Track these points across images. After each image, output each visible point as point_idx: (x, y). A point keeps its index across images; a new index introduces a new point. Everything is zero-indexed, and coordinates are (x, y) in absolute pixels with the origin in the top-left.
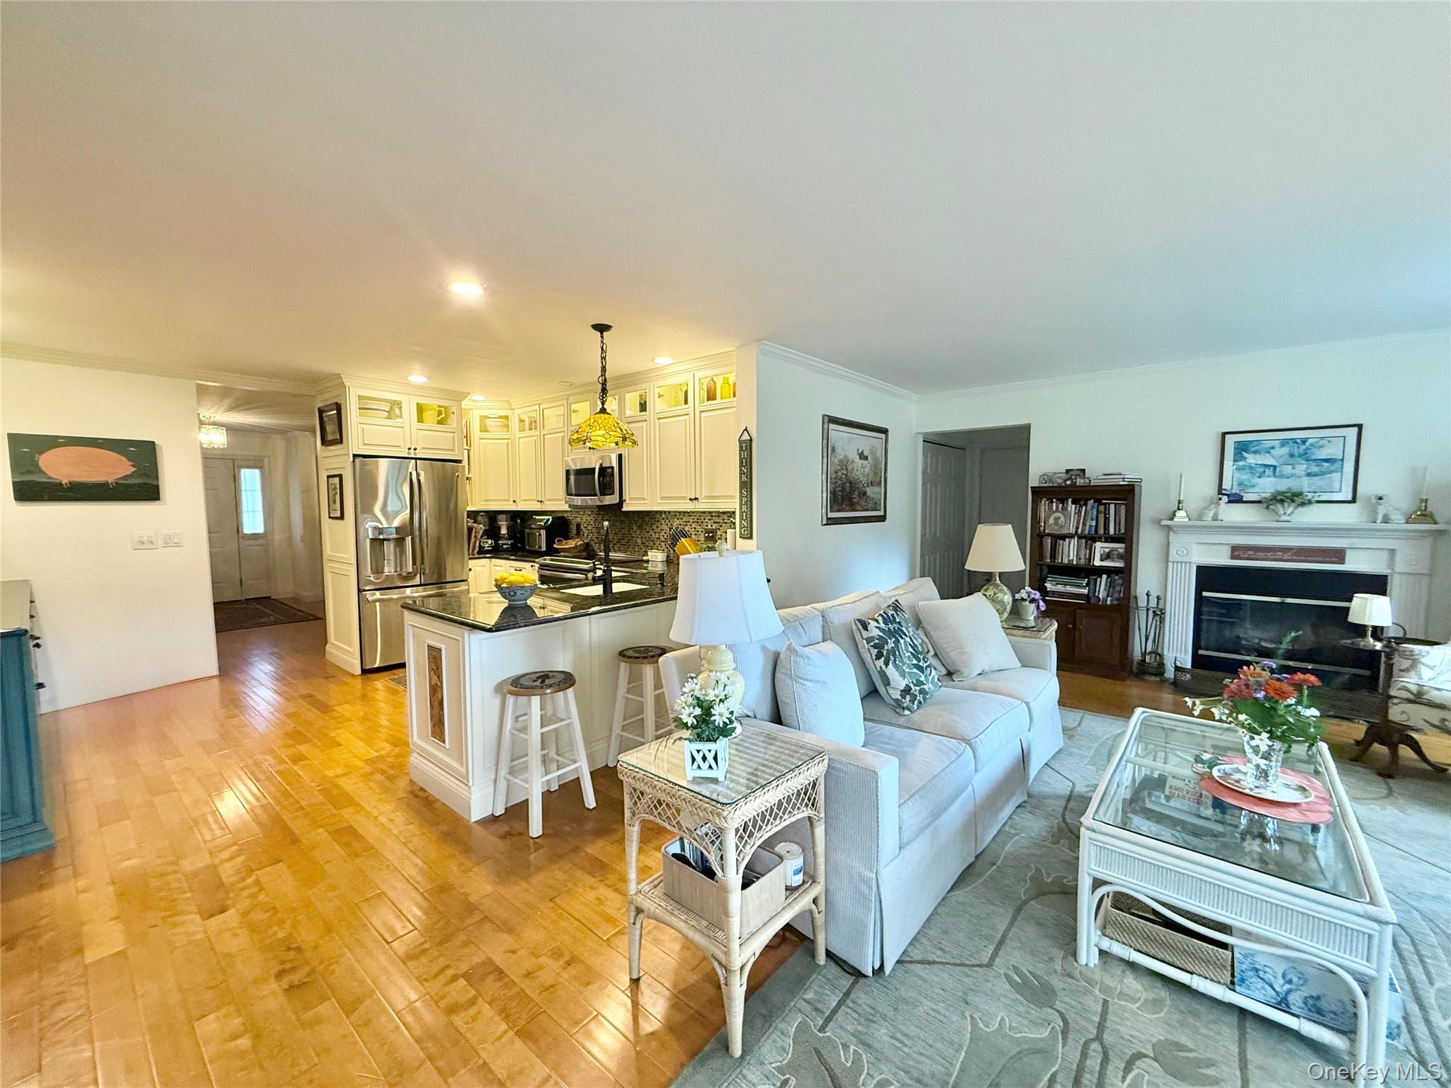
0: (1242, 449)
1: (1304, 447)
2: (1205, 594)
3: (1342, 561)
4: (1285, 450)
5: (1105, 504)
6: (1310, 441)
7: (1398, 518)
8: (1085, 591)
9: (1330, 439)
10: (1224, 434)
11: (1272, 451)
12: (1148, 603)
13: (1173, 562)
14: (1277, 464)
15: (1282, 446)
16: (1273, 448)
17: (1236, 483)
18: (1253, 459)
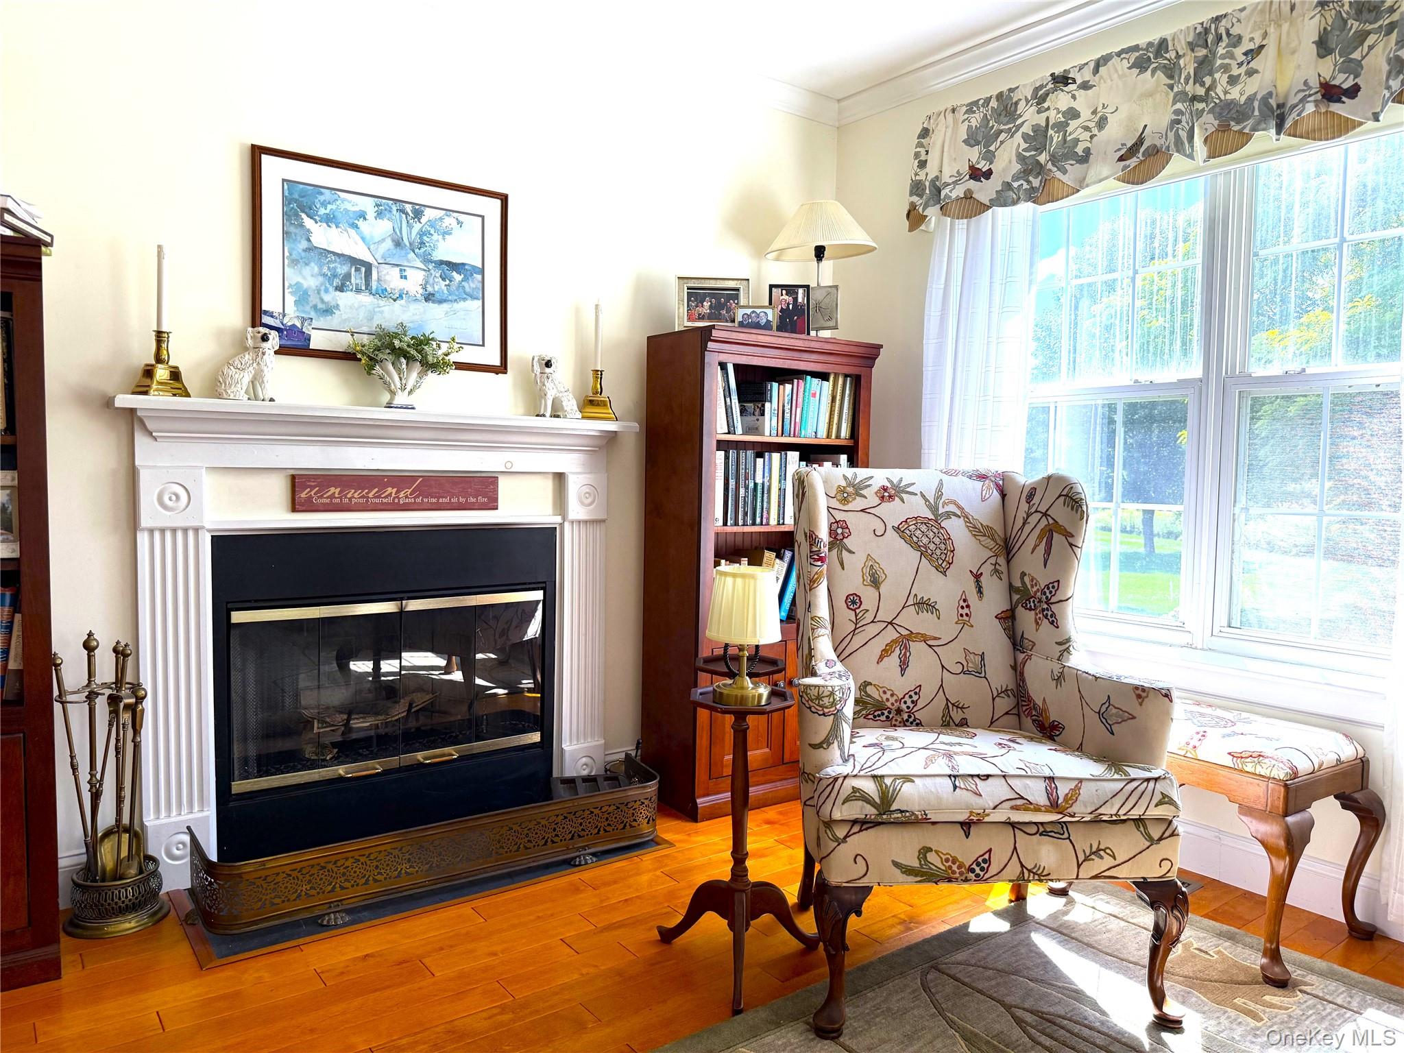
0: (297, 202)
1: (417, 227)
2: (238, 617)
3: (492, 504)
4: (386, 226)
6: (429, 214)
7: (570, 405)
9: (462, 217)
10: (258, 151)
11: (360, 223)
12: (91, 674)
13: (151, 531)
14: (369, 258)
15: (379, 215)
16: (362, 215)
17: (290, 300)
18: (322, 235)
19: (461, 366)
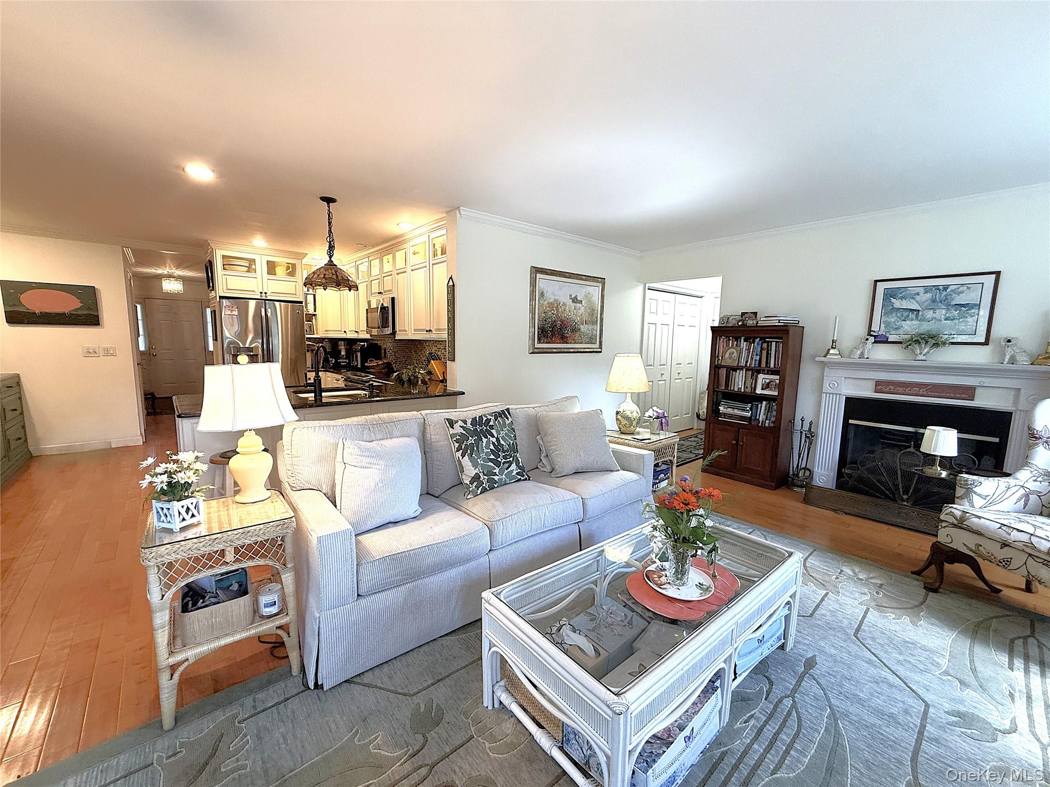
0: (890, 295)
1: (945, 293)
2: (851, 421)
3: (971, 399)
4: (929, 295)
5: (768, 342)
6: (951, 288)
7: (1024, 359)
8: (749, 414)
9: (969, 285)
10: (876, 281)
11: (916, 297)
12: (802, 427)
13: (826, 393)
14: (919, 308)
15: (926, 292)
16: (918, 294)
17: (883, 326)
18: (897, 303)
19: (953, 343)
